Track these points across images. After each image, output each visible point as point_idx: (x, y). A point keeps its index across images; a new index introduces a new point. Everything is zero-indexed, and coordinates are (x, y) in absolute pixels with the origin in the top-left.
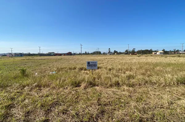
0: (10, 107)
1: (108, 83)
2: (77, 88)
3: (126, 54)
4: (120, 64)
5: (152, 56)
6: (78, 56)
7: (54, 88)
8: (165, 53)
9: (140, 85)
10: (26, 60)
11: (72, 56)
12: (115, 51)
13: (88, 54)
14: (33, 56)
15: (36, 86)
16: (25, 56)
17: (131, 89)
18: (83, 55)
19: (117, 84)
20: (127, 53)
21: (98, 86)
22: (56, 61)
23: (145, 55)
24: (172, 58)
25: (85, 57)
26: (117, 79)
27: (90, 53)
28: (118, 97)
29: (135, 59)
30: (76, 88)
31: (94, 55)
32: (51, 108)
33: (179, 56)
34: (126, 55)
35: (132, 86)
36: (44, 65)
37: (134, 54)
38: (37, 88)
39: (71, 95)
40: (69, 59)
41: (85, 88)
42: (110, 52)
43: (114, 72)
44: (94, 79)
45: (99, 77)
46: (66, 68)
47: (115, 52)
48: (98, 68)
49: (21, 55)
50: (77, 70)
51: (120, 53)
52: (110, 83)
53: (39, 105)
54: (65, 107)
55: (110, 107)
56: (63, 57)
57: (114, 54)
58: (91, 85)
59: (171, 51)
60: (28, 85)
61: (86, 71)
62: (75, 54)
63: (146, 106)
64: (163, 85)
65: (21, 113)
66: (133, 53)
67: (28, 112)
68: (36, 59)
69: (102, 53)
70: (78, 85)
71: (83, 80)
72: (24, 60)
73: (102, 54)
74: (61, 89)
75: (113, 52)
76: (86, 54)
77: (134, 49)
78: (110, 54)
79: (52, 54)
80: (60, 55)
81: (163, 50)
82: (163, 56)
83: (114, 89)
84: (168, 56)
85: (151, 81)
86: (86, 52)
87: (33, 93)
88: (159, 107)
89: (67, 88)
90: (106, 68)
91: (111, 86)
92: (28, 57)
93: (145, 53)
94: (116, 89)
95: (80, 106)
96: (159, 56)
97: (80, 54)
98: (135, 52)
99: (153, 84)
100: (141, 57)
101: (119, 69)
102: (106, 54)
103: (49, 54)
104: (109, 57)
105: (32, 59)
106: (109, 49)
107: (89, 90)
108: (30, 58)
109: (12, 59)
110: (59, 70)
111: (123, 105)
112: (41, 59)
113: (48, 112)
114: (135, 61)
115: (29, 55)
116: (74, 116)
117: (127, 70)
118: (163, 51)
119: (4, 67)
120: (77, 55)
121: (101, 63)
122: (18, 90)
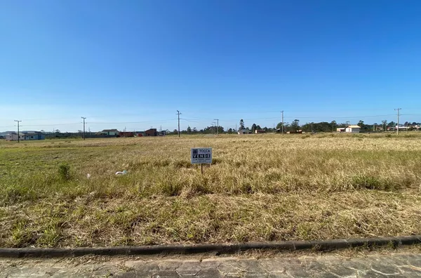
0: (61, 226)
1: (230, 188)
2: (175, 197)
3: (278, 132)
5: (333, 136)
6: (172, 137)
7: (131, 198)
8: (364, 128)
9: (288, 190)
10: (55, 147)
11: (158, 138)
12: (254, 124)
13: (195, 132)
14: (67, 139)
15: (97, 196)
16: (48, 138)
17: (270, 196)
18: (182, 136)
19: (247, 190)
20: (281, 129)
21: (212, 193)
22: (124, 149)
23: (320, 134)
24: (372, 141)
25: (187, 140)
26: (247, 180)
27: (198, 130)
28: (245, 208)
29: (295, 143)
30: (171, 198)
31: (207, 135)
32: (132, 225)
33: (389, 136)
34: (279, 134)
35: (274, 191)
36: (100, 158)
37: (296, 133)
38: (100, 200)
39: (163, 209)
40: (151, 144)
41: (189, 197)
42: (242, 128)
43: (246, 168)
44: (206, 180)
45: (215, 179)
46: (147, 163)
47: (255, 127)
48: (215, 162)
49: (39, 136)
50: (171, 167)
51: (266, 130)
52: (233, 188)
53: (112, 222)
54: (156, 223)
55: (230, 222)
56: (136, 139)
57: (251, 132)
58: (200, 192)
59: (376, 125)
60: (80, 194)
61: (189, 169)
62: (163, 133)
63: (286, 219)
64: (328, 189)
65: (84, 233)
66: (295, 129)
67: (96, 232)
68: (77, 146)
69: (225, 130)
70: (173, 191)
71: (186, 183)
72: (50, 147)
73: (225, 133)
74: (145, 200)
75: (250, 128)
76: (189, 132)
77: (296, 120)
78: (244, 133)
79: (111, 134)
80: (131, 135)
81: (361, 124)
82: (357, 136)
83: (241, 198)
84: (366, 137)
86: (189, 129)
87: (94, 206)
88: (308, 219)
89: (155, 197)
90: (230, 163)
91: (236, 192)
92: (58, 142)
93: (321, 131)
94: (243, 197)
95: (180, 222)
96: (348, 136)
97: (176, 133)
98: (298, 128)
99: (310, 187)
100: (307, 139)
101: (257, 163)
102: (235, 132)
103: (105, 134)
104: (239, 139)
105: (69, 146)
106: (242, 121)
107: (196, 199)
108: (62, 142)
109: (20, 147)
110: (134, 167)
111: (250, 218)
112: (90, 146)
113: (128, 230)
114: (293, 146)
115: (58, 135)
116: (172, 233)
117: (271, 165)
118: (359, 125)
119: (11, 162)
120: (168, 134)
121: (221, 153)
122: (65, 203)
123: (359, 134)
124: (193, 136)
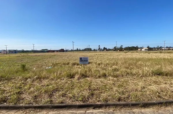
0: (19, 93)
1: (97, 75)
2: (72, 79)
3: (114, 50)
4: (108, 60)
5: (137, 52)
6: (70, 52)
7: (52, 79)
8: (150, 49)
9: (122, 76)
10: (21, 56)
11: (65, 53)
12: (104, 47)
13: (80, 50)
14: (27, 53)
15: (37, 78)
16: (19, 53)
17: (115, 79)
18: (74, 52)
19: (105, 76)
20: (115, 49)
21: (89, 77)
22: (50, 57)
23: (132, 51)
24: (154, 54)
25: (76, 54)
26: (104, 71)
27: (81, 49)
28: (104, 84)
29: (122, 55)
30: (70, 79)
31: (85, 52)
32: (53, 93)
33: (161, 52)
34: (115, 51)
35: (116, 76)
36: (40, 61)
37: (122, 51)
38: (38, 80)
39: (67, 85)
40: (61, 55)
41: (79, 79)
42: (100, 49)
43: (103, 66)
44: (86, 71)
45: (90, 70)
46: (60, 63)
47: (105, 48)
48: (89, 63)
49: (15, 52)
50: (70, 65)
51: (109, 50)
52: (98, 75)
53: (43, 91)
54: (64, 92)
55: (98, 92)
56: (56, 53)
57: (103, 50)
58: (83, 77)
59: (154, 48)
60: (30, 77)
61: (78, 66)
62: (67, 51)
63: (124, 90)
64: (140, 76)
65: (30, 97)
66: (121, 49)
67: (36, 96)
68: (31, 56)
69: (92, 50)
70: (72, 76)
71: (77, 73)
72: (19, 56)
73: (92, 51)
74: (59, 80)
75: (103, 49)
76: (77, 50)
77: (122, 46)
78: (100, 51)
79: (45, 51)
80: (53, 51)
81: (148, 47)
82: (147, 52)
83: (102, 79)
84: (151, 52)
85: (131, 73)
86: (77, 49)
87: (35, 83)
88: (134, 90)
89: (63, 79)
90: (96, 63)
91: (100, 77)
92: (23, 54)
93: (132, 50)
94: (103, 79)
95: (76, 91)
96: (143, 52)
97: (72, 51)
98: (123, 49)
99: (133, 75)
100: (127, 53)
101: (107, 64)
102: (96, 51)
103: (43, 51)
104: (98, 53)
105: (27, 56)
106: (99, 46)
107: (82, 80)
108: (25, 54)
109: (7, 56)
110: (54, 65)
111: (108, 89)
112: (36, 56)
113: (51, 96)
114: (121, 56)
115: (23, 51)
116: (71, 97)
117: (114, 64)
118: (147, 47)
119: (2, 63)
120: (69, 51)
121: (91, 59)
122: (22, 82)
123: (148, 51)
124: (79, 52)
